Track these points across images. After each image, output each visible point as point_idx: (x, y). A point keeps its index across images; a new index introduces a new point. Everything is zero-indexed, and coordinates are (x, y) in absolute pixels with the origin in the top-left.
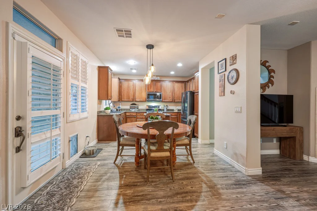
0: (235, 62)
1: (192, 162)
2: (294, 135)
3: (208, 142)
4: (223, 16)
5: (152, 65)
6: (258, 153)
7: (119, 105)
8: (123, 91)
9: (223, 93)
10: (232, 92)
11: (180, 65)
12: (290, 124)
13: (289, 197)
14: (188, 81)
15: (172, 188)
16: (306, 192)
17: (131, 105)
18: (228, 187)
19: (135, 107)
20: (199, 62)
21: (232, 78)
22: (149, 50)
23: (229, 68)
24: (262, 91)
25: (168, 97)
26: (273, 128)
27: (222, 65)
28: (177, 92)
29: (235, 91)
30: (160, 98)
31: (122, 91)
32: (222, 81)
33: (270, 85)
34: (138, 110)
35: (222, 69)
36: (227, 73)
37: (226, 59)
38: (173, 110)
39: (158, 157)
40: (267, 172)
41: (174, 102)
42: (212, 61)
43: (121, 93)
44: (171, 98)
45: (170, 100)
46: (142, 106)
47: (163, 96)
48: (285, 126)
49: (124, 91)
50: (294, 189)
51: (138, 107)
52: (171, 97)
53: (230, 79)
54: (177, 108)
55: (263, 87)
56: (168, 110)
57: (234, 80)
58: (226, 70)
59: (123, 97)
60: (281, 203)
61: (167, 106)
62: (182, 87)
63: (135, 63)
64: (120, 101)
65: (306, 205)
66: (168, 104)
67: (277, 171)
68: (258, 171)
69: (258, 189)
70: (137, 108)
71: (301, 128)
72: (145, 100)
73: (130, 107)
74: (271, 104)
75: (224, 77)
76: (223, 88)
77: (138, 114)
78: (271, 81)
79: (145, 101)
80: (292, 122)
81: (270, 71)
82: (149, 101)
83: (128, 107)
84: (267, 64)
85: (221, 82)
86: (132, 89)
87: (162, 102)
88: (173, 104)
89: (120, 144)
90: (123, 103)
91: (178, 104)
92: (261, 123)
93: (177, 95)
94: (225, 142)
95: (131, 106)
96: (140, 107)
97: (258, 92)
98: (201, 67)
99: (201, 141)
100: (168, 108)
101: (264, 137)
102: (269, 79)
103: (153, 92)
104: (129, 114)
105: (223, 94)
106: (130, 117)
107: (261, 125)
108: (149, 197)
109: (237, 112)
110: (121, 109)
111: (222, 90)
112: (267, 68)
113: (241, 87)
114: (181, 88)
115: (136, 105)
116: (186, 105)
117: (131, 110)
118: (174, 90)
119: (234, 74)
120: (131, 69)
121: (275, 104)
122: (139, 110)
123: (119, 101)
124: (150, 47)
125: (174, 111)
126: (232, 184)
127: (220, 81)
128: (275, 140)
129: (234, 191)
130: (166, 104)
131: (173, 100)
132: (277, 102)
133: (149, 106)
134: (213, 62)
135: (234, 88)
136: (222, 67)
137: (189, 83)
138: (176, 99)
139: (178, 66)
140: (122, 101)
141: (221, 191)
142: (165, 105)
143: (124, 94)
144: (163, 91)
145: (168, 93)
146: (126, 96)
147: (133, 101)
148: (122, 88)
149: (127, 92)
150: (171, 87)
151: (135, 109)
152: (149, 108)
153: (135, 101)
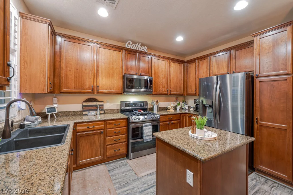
7: (53, 104)
8: (63, 65)
17: (85, 101)
19: (96, 106)
25: (161, 86)
30: (151, 88)
31: (60, 66)
34: (102, 112)
41: (170, 95)
43: (57, 71)
44: (165, 89)
45: (165, 91)
46: (110, 103)
49: (66, 67)
51: (103, 105)
52: (166, 87)
59: (64, 81)
61: (157, 102)
62: (180, 70)
64: (56, 91)
70: (101, 108)
73: (83, 106)
77: (110, 124)
79: (121, 94)
83: (78, 107)
87: (152, 94)
88: (167, 98)
90: (63, 97)
95: (85, 104)
96: (107, 106)
103: (136, 74)
104: (86, 128)
110: (58, 115)
114: (179, 72)
115: (98, 101)
117: (84, 113)
123: (50, 93)
131: (168, 91)
133: (127, 104)
140: (61, 93)
143: (66, 75)
144: (153, 75)
145: (161, 78)
146: (75, 81)
147: (92, 93)
148: (60, 59)
149: (77, 69)
150: (166, 68)
151: (97, 110)
152: (126, 107)
153: (98, 93)
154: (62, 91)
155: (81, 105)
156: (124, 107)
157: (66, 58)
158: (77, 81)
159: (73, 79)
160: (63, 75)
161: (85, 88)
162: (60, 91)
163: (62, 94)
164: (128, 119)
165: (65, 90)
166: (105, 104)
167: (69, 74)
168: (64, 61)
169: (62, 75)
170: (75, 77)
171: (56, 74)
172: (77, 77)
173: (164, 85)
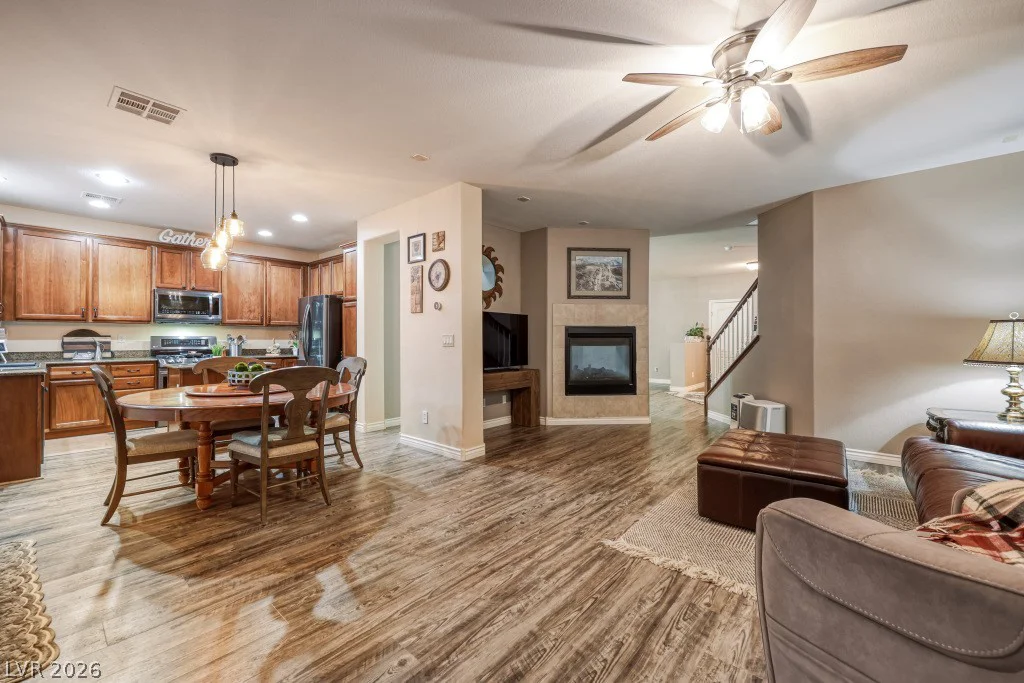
0: (442, 245)
1: (357, 466)
2: (528, 385)
3: (381, 424)
4: (423, 159)
5: (234, 215)
6: (479, 426)
8: (22, 275)
9: (419, 306)
10: (438, 307)
11: (300, 218)
12: (525, 367)
13: (518, 469)
14: (314, 265)
15: (331, 514)
16: (536, 459)
17: (68, 335)
18: (436, 482)
19: (94, 344)
20: (356, 223)
21: (438, 277)
22: (220, 167)
23: (432, 257)
24: (485, 305)
25: (246, 310)
26: (499, 374)
27: (416, 245)
28: (276, 295)
29: (444, 306)
30: (216, 312)
31: (16, 275)
32: (419, 279)
33: (497, 294)
34: (108, 355)
35: (417, 255)
36: (427, 265)
37: (424, 235)
38: (264, 352)
39: (288, 457)
40: (492, 450)
41: (268, 325)
42: (393, 230)
43: (9, 283)
44: (256, 314)
45: (255, 317)
46: (128, 338)
47: (223, 306)
48: (518, 370)
49: (28, 277)
50: (525, 459)
51: (109, 343)
52: (258, 310)
53: (433, 278)
54: (277, 344)
55: (488, 297)
56: (245, 352)
57: (441, 281)
58: (425, 259)
59: (22, 301)
60: (507, 478)
61: (240, 338)
62: (293, 279)
63: (128, 181)
64: (7, 317)
65: (534, 472)
66: (243, 333)
67: (506, 446)
68: (480, 450)
69: (480, 473)
70: (106, 346)
71: (537, 371)
72: (145, 317)
73: (63, 343)
74: (501, 332)
75: (420, 272)
76: (418, 296)
77: (118, 369)
78: (498, 289)
79: (149, 322)
80: (525, 362)
81: (498, 269)
82: (163, 321)
83: (54, 346)
84: (493, 255)
85: (415, 283)
86: (77, 274)
87: (221, 323)
88: (261, 332)
89: (127, 458)
91: (281, 332)
92: (484, 367)
93: (276, 302)
94: (425, 412)
95: (67, 340)
96: (117, 345)
97: (478, 308)
98: (363, 236)
99: (365, 427)
100: (244, 347)
101: (490, 393)
102: (496, 284)
103: (184, 288)
104: (70, 373)
105: (419, 309)
106: (74, 385)
107: (484, 372)
108: (283, 540)
109: (446, 345)
110: (10, 356)
111: (418, 301)
112: (493, 260)
113: (452, 297)
114: (291, 283)
115: (98, 336)
116: (316, 336)
117: (66, 355)
118: (267, 288)
119: (440, 268)
120: (88, 195)
121: (508, 332)
122: (113, 356)
124: (223, 159)
125: (267, 355)
126: (442, 478)
127: (413, 281)
128: (504, 398)
129: (447, 484)
130: (235, 333)
131: (262, 320)
132: (510, 328)
133: (165, 341)
134: (397, 234)
135: (440, 297)
136: (416, 250)
137: (316, 272)
138: (273, 316)
139: (294, 222)
140: (17, 319)
141: (426, 490)
142: (233, 337)
143: (28, 291)
144: (225, 289)
145: (246, 296)
146: (46, 300)
147: (84, 320)
148: (15, 264)
149: (50, 281)
150: (257, 275)
151: (94, 351)
152: (163, 345)
153: (96, 320)
154: (20, 316)
155: (59, 342)
156: (158, 347)
157: (27, 263)
158: (50, 299)
159: (42, 296)
160: (21, 290)
161: (68, 312)
162: (15, 315)
163: (18, 322)
164: (157, 362)
165: (25, 315)
166: (116, 341)
167: (33, 288)
168: (23, 267)
169: (18, 290)
170: (45, 294)
171: (7, 289)
172: (50, 294)
173: (253, 307)
